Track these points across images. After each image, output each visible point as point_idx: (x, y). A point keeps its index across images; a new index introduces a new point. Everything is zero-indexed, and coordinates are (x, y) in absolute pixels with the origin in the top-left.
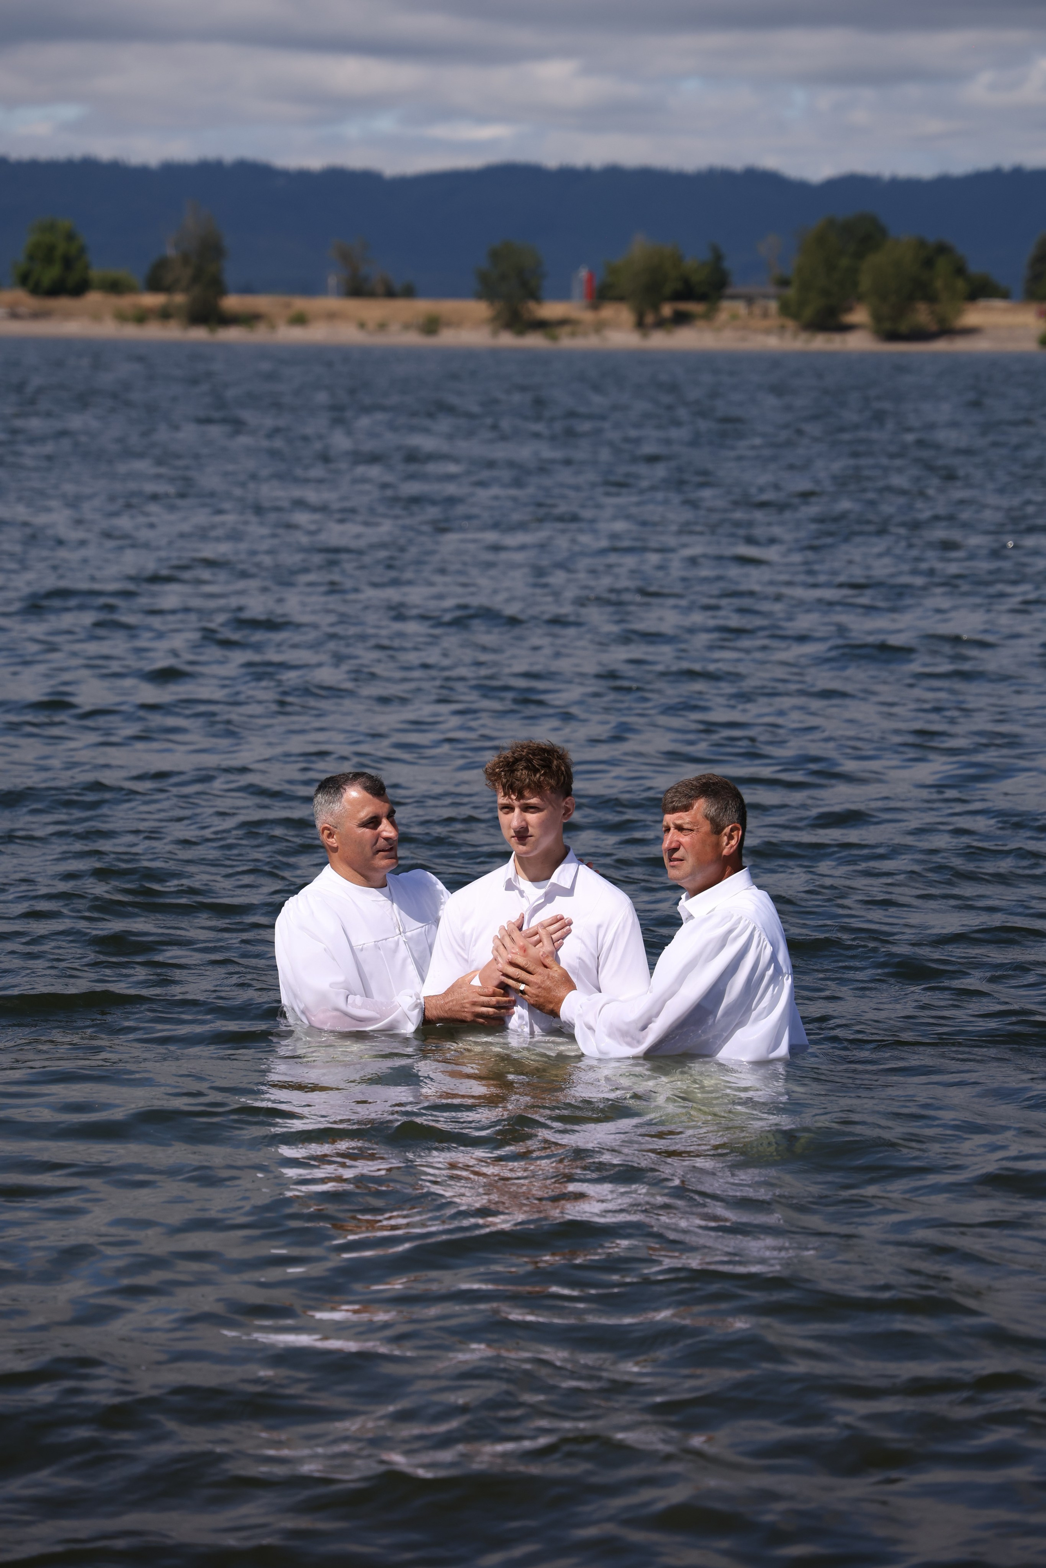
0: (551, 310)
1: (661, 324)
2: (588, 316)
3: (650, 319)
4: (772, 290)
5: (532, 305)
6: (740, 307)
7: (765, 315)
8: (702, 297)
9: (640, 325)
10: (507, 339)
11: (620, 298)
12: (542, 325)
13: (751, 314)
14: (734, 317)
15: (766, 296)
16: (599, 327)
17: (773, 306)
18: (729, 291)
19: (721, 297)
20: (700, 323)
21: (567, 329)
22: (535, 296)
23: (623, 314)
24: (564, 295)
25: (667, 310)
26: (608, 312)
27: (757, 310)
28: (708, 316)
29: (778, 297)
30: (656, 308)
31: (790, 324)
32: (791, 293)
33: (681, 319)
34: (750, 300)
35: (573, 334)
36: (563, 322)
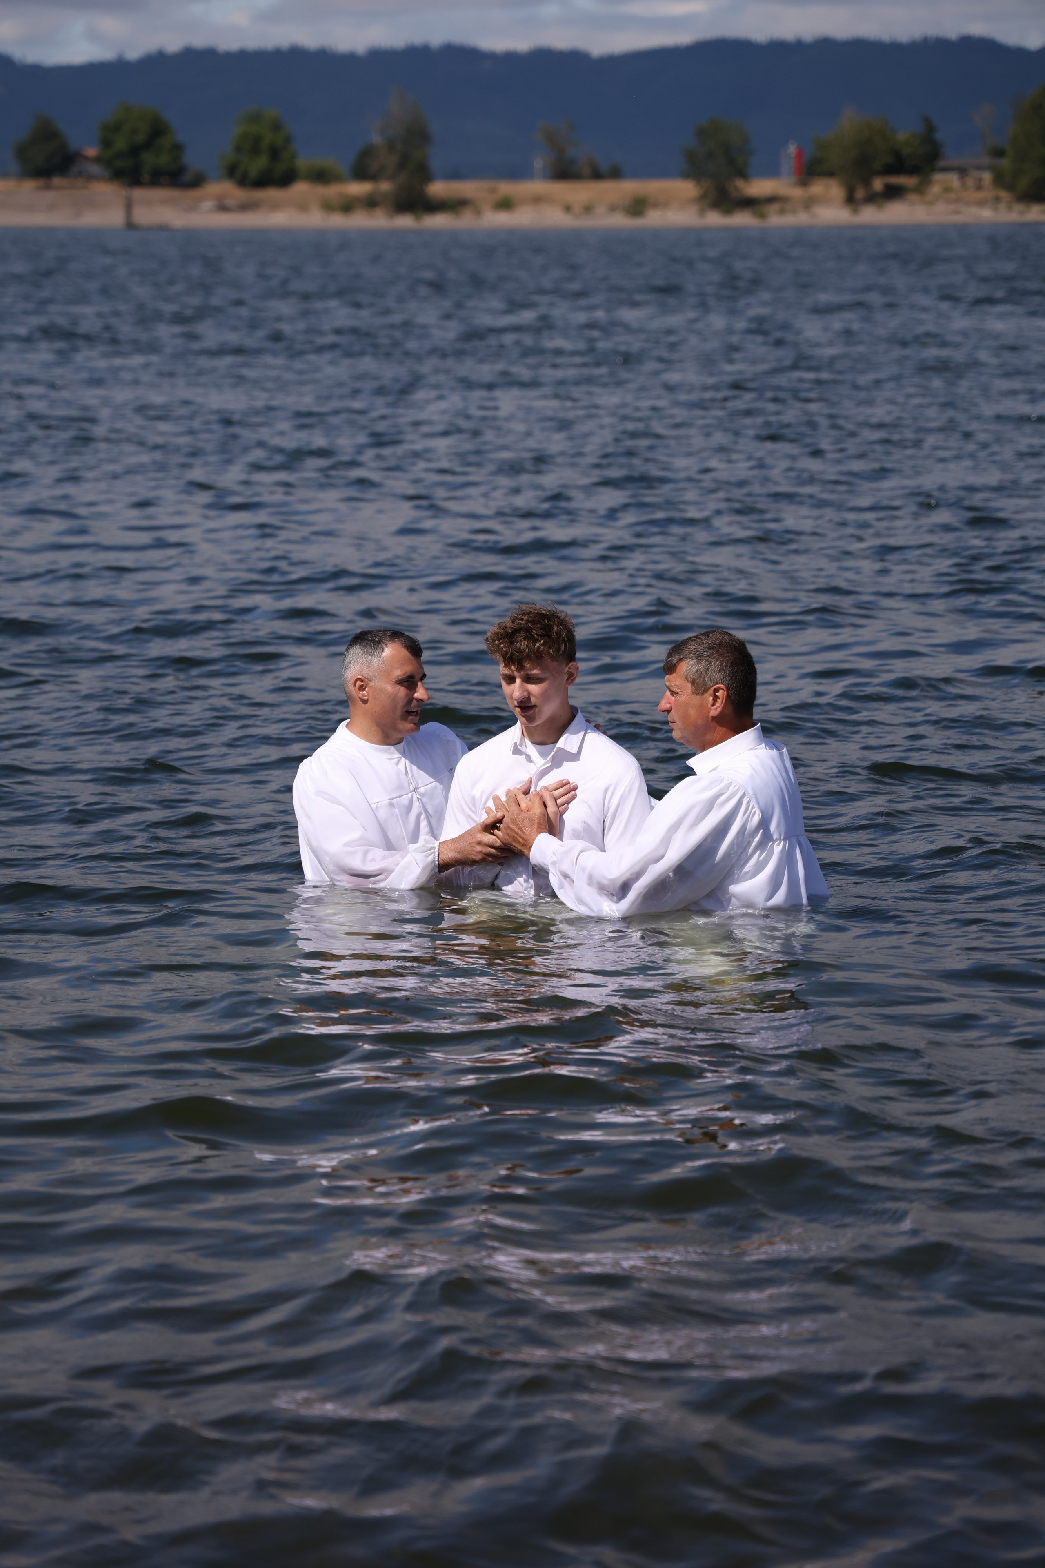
0: (759, 187)
1: (872, 199)
2: (797, 192)
3: (860, 194)
4: (986, 161)
5: (740, 183)
6: (953, 179)
7: (979, 187)
8: (914, 170)
9: (851, 200)
10: (714, 219)
11: (830, 174)
12: (749, 203)
13: (964, 186)
14: (947, 190)
15: (979, 168)
16: (808, 204)
17: (987, 176)
18: (941, 163)
19: (933, 170)
20: (912, 197)
21: (775, 207)
22: (743, 174)
23: (834, 189)
24: (773, 172)
25: (878, 184)
26: (818, 188)
27: (970, 182)
28: (920, 190)
29: (992, 168)
30: (867, 183)
31: (1004, 194)
32: (1005, 163)
33: (893, 193)
34: (962, 171)
35: (782, 212)
36: (771, 199)
